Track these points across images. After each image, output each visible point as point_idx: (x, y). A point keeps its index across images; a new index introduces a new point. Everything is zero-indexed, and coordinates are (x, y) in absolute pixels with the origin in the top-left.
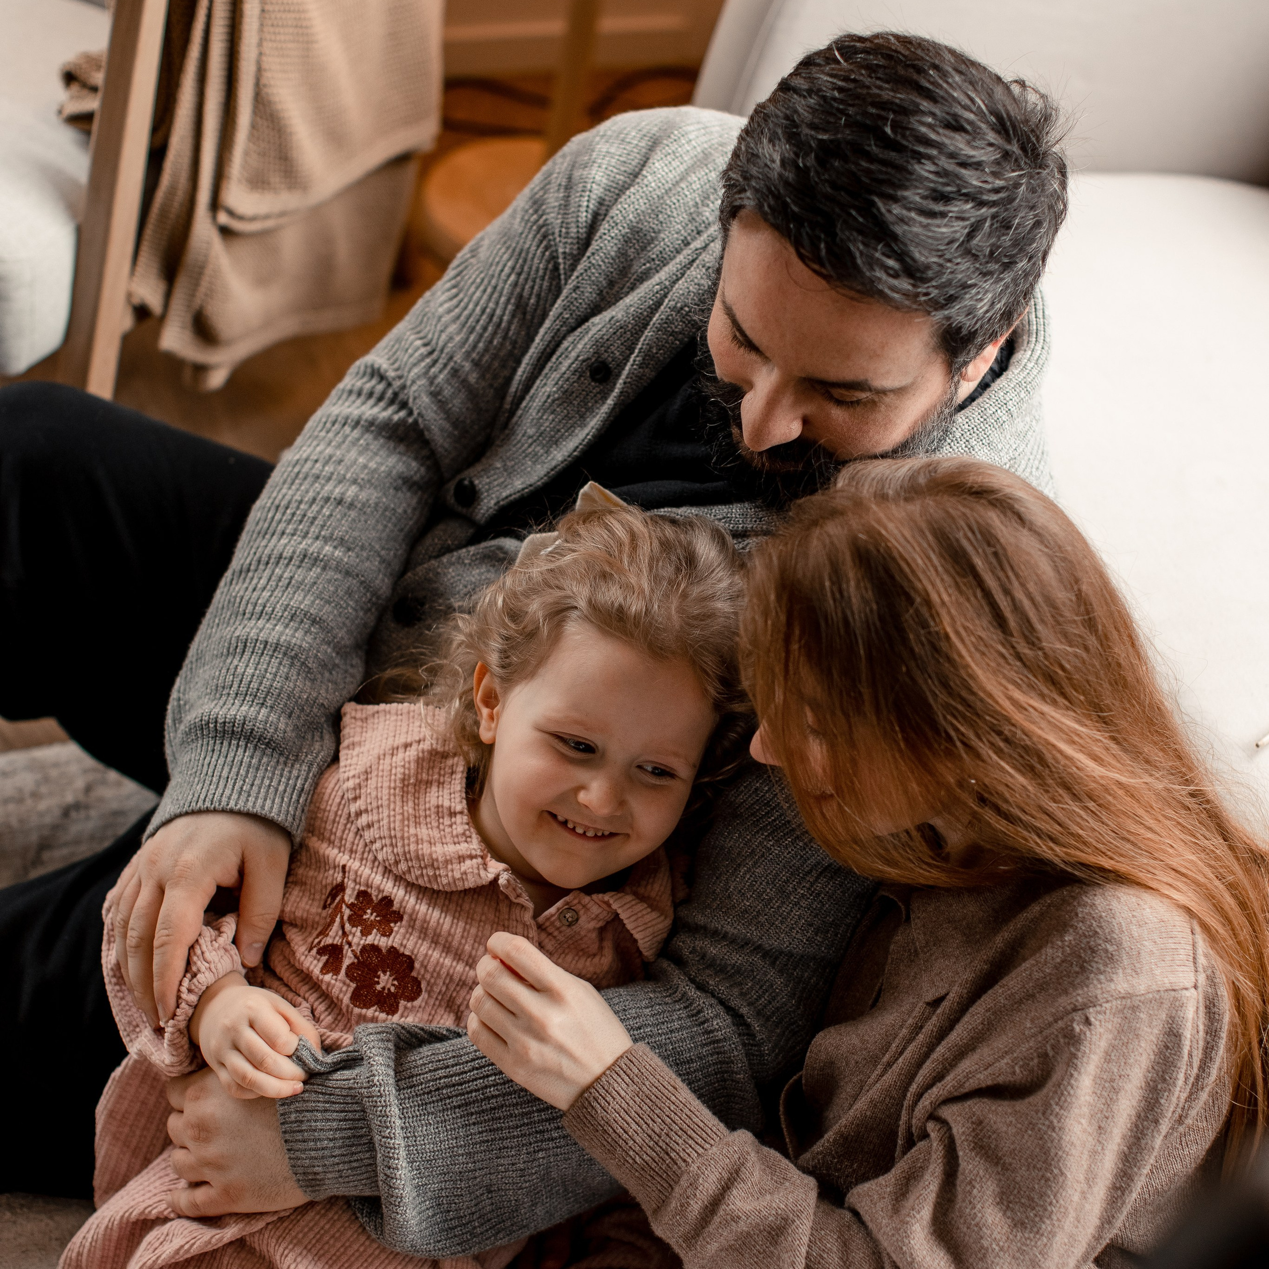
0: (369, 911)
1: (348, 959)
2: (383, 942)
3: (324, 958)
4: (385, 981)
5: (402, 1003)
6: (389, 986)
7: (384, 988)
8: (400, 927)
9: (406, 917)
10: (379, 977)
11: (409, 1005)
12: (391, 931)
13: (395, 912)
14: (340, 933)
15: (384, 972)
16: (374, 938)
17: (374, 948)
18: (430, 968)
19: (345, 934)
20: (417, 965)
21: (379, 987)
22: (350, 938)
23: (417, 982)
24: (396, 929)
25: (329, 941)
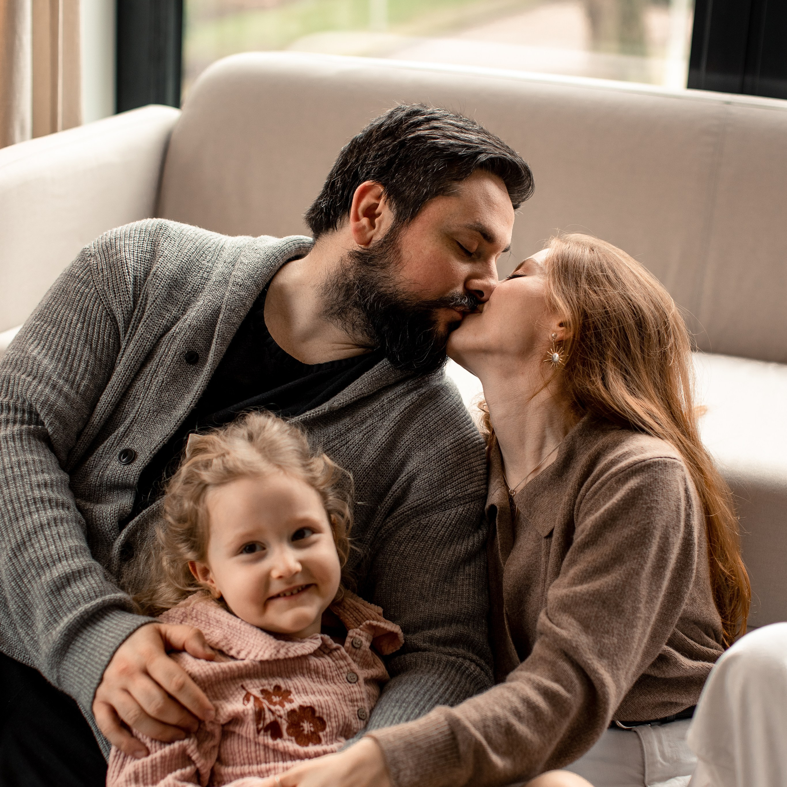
0: (273, 697)
1: (284, 726)
2: (295, 706)
3: (269, 733)
4: (307, 727)
5: (321, 734)
6: (309, 729)
7: (308, 731)
8: (294, 696)
9: (292, 690)
10: (302, 726)
11: (324, 733)
12: (292, 699)
13: (284, 691)
14: (271, 714)
15: (303, 722)
16: (288, 707)
17: (293, 711)
18: (323, 706)
19: (273, 712)
20: (317, 708)
21: (306, 732)
22: (278, 713)
23: (321, 719)
25: (268, 721)
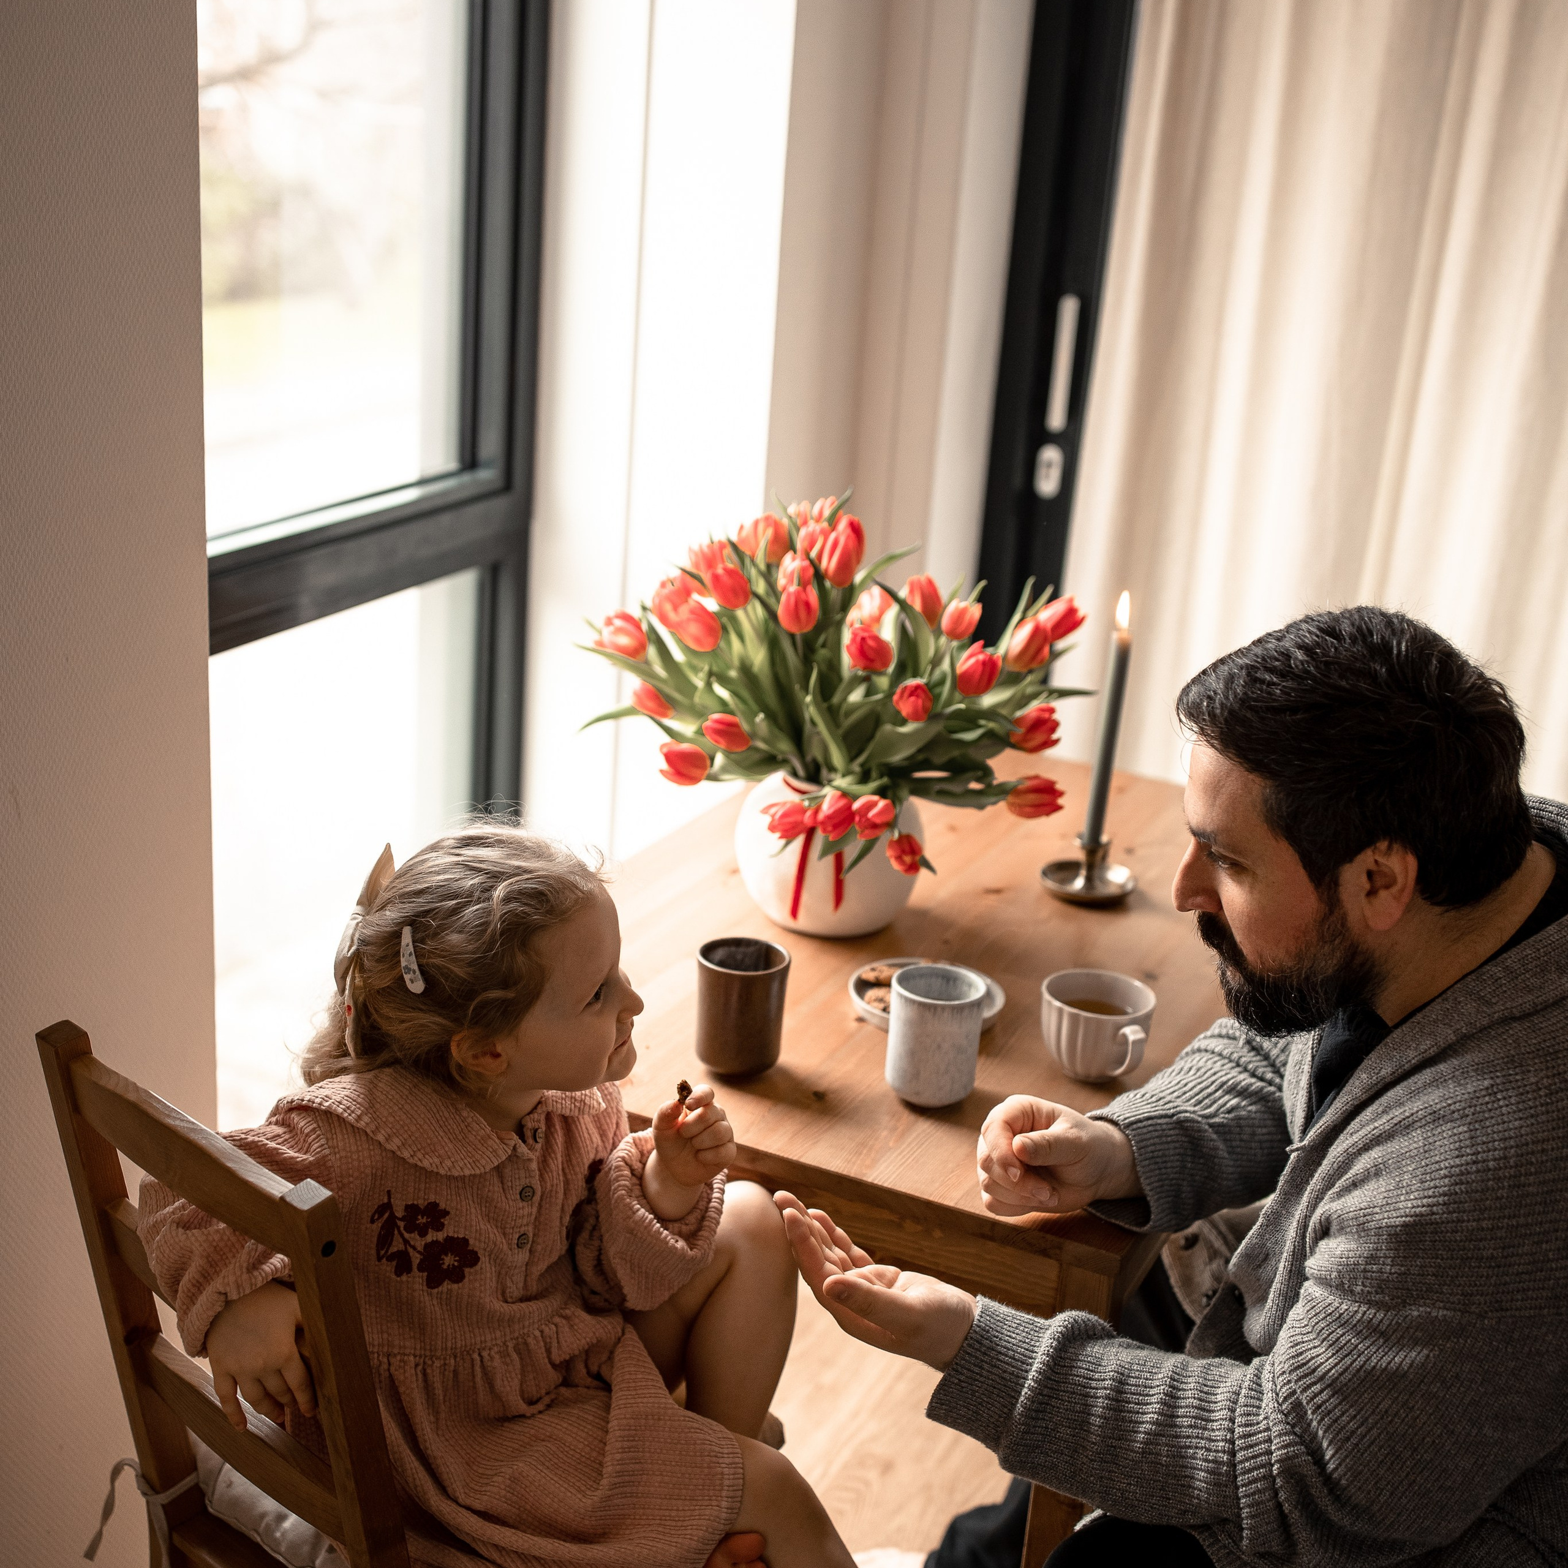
0: (420, 1217)
1: (416, 1259)
2: (440, 1236)
3: (394, 1263)
4: (449, 1260)
5: (467, 1270)
6: (452, 1263)
7: (449, 1266)
8: (449, 1220)
10: (443, 1259)
11: (472, 1270)
12: (443, 1225)
13: (441, 1210)
15: (447, 1255)
16: (431, 1236)
17: (435, 1243)
18: (482, 1240)
19: (406, 1241)
20: (471, 1242)
21: (445, 1267)
22: (412, 1242)
23: (474, 1253)
24: (446, 1222)
25: (393, 1249)
